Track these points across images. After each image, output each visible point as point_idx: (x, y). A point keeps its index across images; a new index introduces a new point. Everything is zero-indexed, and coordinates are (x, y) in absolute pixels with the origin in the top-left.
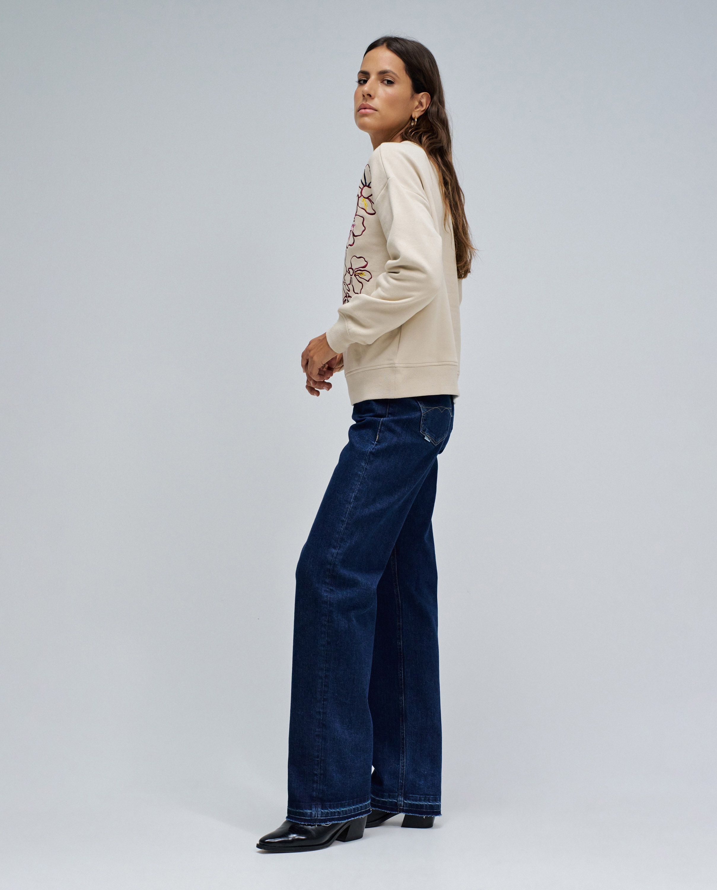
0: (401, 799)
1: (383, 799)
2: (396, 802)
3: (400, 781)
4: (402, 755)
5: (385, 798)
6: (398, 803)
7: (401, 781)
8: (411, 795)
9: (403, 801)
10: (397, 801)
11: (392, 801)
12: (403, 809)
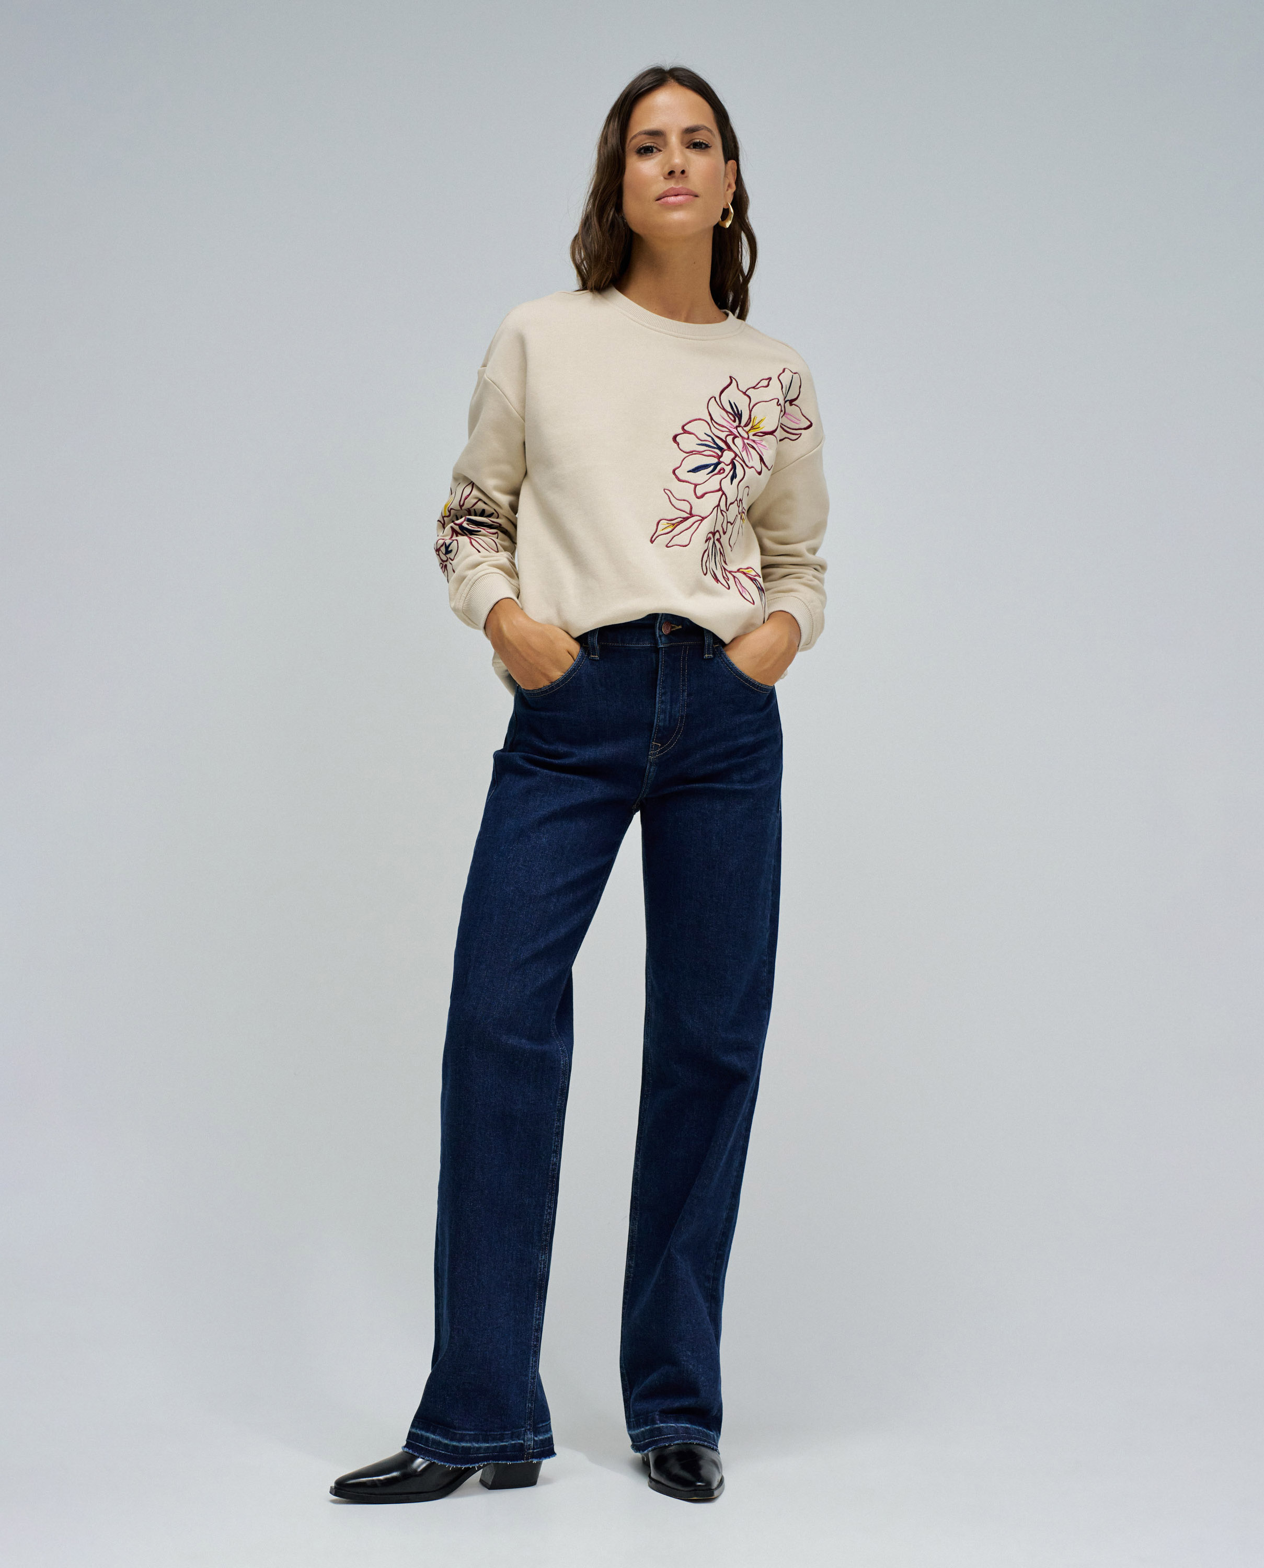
0: (530, 1435)
1: (502, 1442)
2: (522, 1443)
3: (527, 1404)
4: (534, 1359)
5: (505, 1441)
6: (526, 1444)
7: (530, 1405)
8: (541, 1425)
9: (534, 1439)
10: (524, 1441)
11: (515, 1444)
12: (533, 1452)
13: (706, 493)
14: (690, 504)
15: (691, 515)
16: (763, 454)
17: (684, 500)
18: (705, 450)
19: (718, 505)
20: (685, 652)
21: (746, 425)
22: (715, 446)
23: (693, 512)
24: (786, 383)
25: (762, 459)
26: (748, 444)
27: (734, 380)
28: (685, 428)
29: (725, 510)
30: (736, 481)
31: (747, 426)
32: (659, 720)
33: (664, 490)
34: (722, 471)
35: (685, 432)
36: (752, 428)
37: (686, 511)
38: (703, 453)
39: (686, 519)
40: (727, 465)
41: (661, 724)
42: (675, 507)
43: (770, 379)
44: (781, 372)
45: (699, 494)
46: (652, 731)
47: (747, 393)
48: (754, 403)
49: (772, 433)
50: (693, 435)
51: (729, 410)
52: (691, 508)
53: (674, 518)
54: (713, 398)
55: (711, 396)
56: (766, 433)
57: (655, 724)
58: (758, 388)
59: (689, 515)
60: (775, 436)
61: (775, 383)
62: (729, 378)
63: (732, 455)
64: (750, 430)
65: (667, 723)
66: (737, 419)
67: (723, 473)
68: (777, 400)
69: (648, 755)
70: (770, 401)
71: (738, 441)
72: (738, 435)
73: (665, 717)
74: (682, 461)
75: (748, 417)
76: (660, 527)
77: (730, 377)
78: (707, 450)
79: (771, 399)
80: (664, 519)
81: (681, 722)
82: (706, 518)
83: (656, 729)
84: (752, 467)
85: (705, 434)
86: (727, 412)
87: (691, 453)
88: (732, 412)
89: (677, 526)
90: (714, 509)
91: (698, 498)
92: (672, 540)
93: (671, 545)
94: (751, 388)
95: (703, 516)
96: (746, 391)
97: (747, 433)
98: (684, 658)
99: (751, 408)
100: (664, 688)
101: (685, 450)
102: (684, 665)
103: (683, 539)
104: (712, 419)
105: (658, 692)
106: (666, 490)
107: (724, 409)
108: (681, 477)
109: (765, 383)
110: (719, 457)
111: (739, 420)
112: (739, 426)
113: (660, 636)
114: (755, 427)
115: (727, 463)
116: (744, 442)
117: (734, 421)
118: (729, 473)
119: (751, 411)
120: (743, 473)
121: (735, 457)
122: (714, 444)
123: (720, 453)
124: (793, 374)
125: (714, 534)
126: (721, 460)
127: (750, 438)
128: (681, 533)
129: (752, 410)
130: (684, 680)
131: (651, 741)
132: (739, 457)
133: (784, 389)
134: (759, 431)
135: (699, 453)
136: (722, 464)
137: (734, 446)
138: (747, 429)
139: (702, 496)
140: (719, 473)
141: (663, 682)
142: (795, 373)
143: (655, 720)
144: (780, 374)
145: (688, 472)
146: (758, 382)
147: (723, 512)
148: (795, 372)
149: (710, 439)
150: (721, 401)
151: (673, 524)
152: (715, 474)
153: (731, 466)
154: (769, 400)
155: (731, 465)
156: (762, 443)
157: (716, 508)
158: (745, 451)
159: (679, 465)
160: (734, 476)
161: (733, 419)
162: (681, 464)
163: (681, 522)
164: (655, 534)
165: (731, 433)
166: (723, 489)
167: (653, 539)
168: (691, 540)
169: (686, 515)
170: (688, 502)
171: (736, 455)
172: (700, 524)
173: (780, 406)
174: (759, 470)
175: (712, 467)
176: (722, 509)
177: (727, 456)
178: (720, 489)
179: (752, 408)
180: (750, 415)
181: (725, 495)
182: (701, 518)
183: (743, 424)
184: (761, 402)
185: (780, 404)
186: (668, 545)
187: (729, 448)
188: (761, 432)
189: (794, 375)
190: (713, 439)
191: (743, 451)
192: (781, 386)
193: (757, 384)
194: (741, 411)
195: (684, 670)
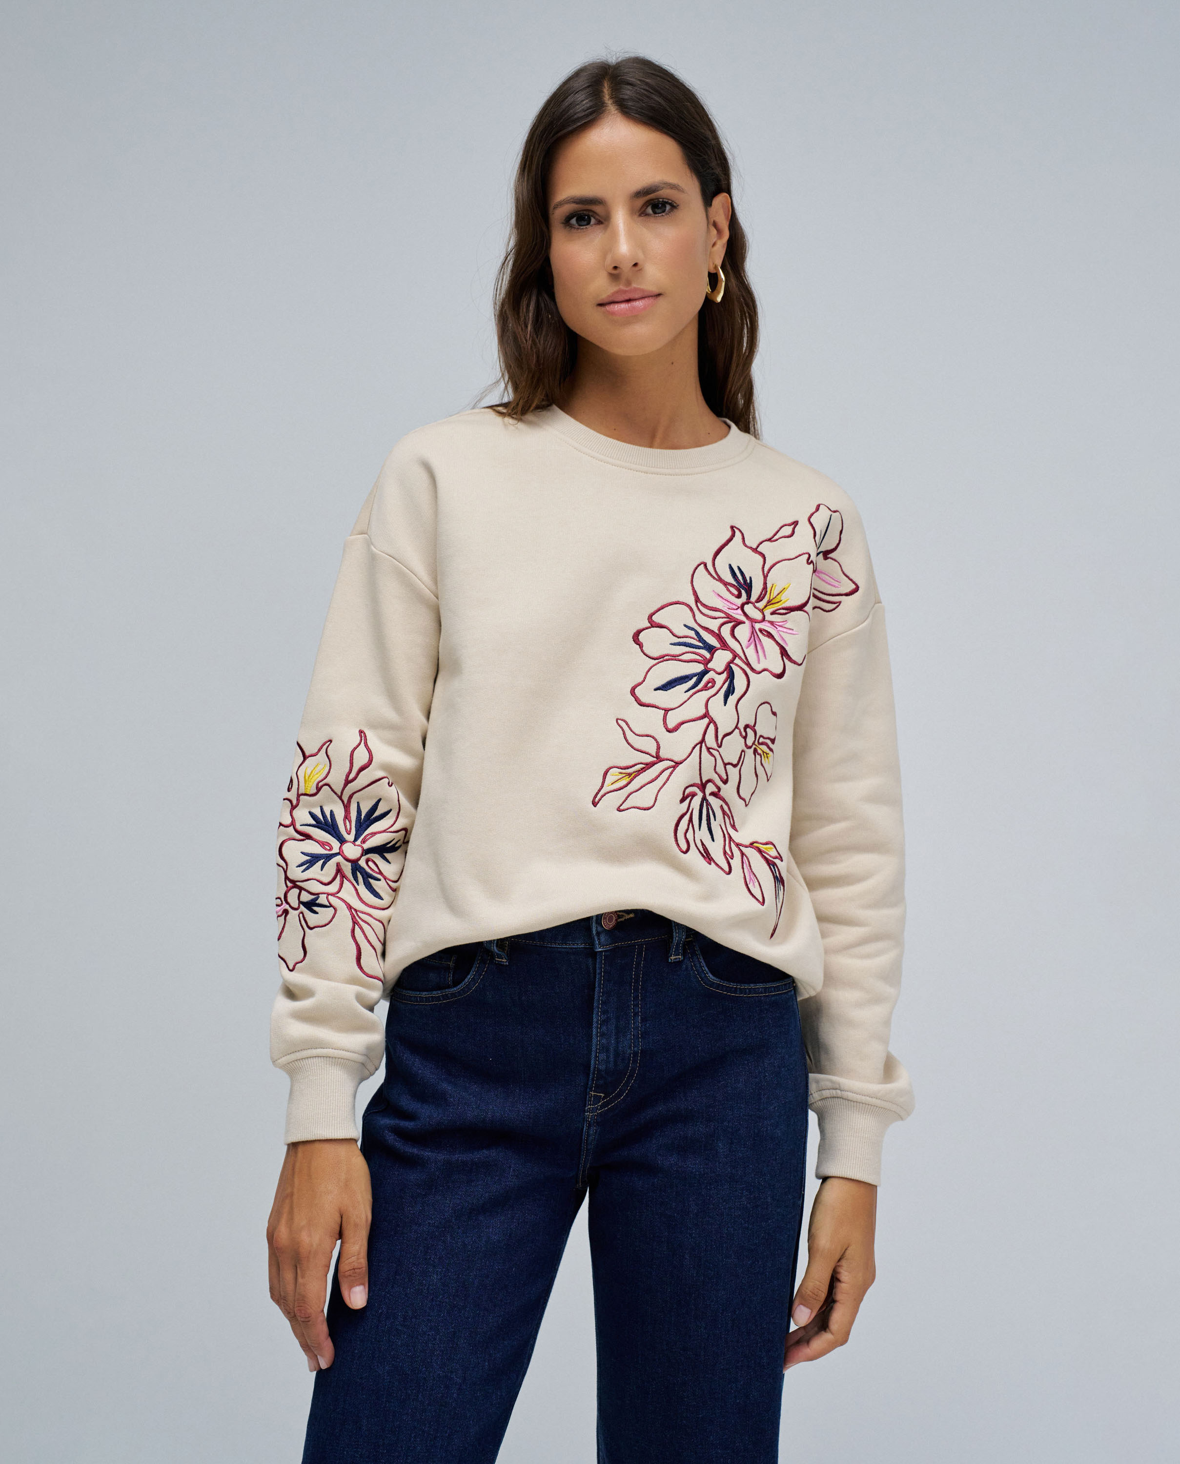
13: (683, 723)
14: (657, 742)
15: (659, 759)
16: (787, 644)
17: (647, 736)
18: (684, 651)
19: (703, 741)
20: (640, 954)
21: (759, 600)
22: (700, 644)
23: (662, 754)
24: (820, 527)
25: (784, 653)
26: (761, 630)
27: (737, 532)
28: (654, 618)
29: (715, 746)
30: (732, 699)
31: (762, 600)
32: (598, 1060)
33: (617, 720)
34: (710, 684)
35: (654, 625)
36: (769, 603)
37: (650, 752)
38: (680, 658)
39: (649, 766)
40: (720, 674)
41: (602, 1067)
42: (632, 747)
43: (796, 523)
44: (814, 510)
45: (671, 725)
46: (589, 1075)
47: (759, 549)
48: (771, 564)
49: (801, 608)
50: (665, 630)
51: (729, 579)
52: (658, 748)
53: (631, 764)
54: (702, 565)
55: (698, 563)
56: (791, 609)
57: (592, 1067)
58: (777, 540)
59: (655, 759)
60: (805, 612)
61: (804, 529)
62: (730, 530)
63: (728, 656)
64: (766, 606)
65: (611, 1065)
66: (743, 592)
67: (713, 687)
68: (807, 556)
69: (584, 1111)
70: (796, 557)
71: (743, 632)
72: (743, 618)
73: (608, 1057)
74: (647, 673)
75: (762, 587)
76: (610, 778)
77: (732, 527)
78: (688, 652)
79: (797, 554)
80: (615, 767)
81: (635, 1061)
82: (681, 763)
83: (594, 1074)
84: (764, 670)
85: (685, 626)
86: (726, 584)
87: (662, 658)
88: (734, 583)
89: (635, 777)
90: (694, 748)
91: (669, 731)
92: (626, 799)
93: (626, 808)
94: (766, 541)
95: (677, 759)
96: (758, 547)
97: (762, 611)
98: (638, 964)
99: (765, 572)
100: (604, 1012)
101: (651, 655)
102: (637, 975)
103: (644, 797)
104: (697, 600)
105: (595, 1020)
106: (619, 721)
107: (720, 580)
108: (644, 700)
109: (788, 530)
110: (706, 662)
111: (746, 592)
112: (748, 602)
113: (598, 934)
114: (773, 602)
115: (720, 670)
116: (753, 627)
117: (739, 596)
118: (721, 687)
119: (765, 577)
120: (746, 683)
121: (734, 658)
122: (700, 641)
123: (708, 655)
124: (830, 513)
125: (703, 787)
126: (710, 666)
127: (766, 619)
128: (642, 787)
129: (767, 576)
130: (636, 998)
131: (588, 1090)
132: (740, 658)
133: (817, 538)
134: (780, 607)
135: (675, 658)
136: (712, 672)
137: (733, 640)
138: (761, 605)
139: (676, 729)
140: (706, 688)
141: (604, 1003)
142: (835, 512)
143: (592, 1062)
144: (812, 515)
145: (655, 690)
146: (776, 530)
147: (711, 750)
148: (835, 509)
149: (692, 634)
150: (715, 569)
151: (629, 774)
152: (699, 691)
153: (724, 675)
154: (794, 557)
155: (725, 672)
156: (785, 626)
157: (699, 746)
158: (752, 646)
159: (642, 679)
160: (730, 691)
161: (736, 593)
162: (645, 678)
163: (643, 770)
164: (599, 791)
165: (730, 619)
166: (710, 714)
167: (597, 799)
168: (656, 799)
169: (650, 759)
170: (653, 738)
171: (735, 655)
172: (671, 773)
173: (812, 565)
174: (779, 671)
175: (694, 679)
176: (709, 746)
177: (721, 659)
178: (706, 715)
179: (768, 572)
180: (765, 584)
181: (715, 724)
182: (673, 764)
183: (754, 598)
184: (782, 561)
185: (812, 562)
186: (622, 808)
187: (725, 646)
188: (783, 609)
189: (834, 514)
190: (697, 633)
191: (747, 647)
192: (812, 532)
193: (775, 535)
194: (751, 578)
195: (637, 981)
